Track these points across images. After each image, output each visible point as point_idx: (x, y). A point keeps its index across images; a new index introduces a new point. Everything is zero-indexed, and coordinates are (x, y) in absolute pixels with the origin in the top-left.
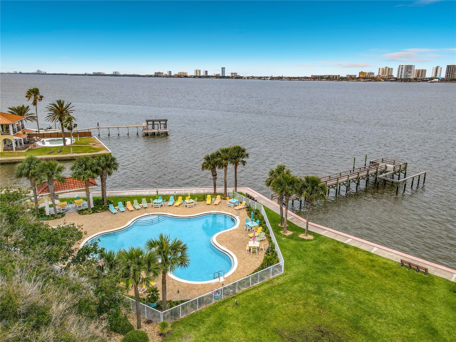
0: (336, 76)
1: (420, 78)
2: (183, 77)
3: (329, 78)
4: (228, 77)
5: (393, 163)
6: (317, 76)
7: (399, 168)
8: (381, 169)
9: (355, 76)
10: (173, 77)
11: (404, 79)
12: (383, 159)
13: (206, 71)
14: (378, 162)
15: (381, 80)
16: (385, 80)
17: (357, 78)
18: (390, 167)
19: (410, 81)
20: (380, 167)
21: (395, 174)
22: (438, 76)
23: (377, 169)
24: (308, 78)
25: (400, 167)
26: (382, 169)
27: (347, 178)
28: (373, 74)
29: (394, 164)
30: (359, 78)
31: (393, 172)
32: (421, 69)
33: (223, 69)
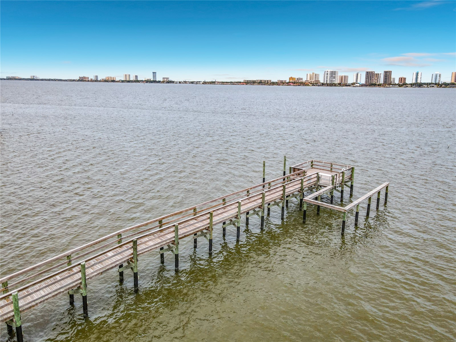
0: (268, 81)
1: (343, 83)
2: (110, 82)
3: (261, 83)
4: (159, 82)
5: (329, 169)
6: (249, 81)
7: (341, 178)
8: (309, 182)
9: (286, 81)
10: (100, 81)
11: (330, 84)
12: (312, 162)
13: (136, 76)
14: (304, 169)
15: (309, 84)
16: (313, 85)
17: (287, 83)
18: (326, 176)
19: (335, 86)
20: (307, 179)
21: (335, 189)
22: (358, 82)
23: (302, 183)
24: (240, 82)
25: (343, 176)
26: (312, 181)
27: (237, 210)
28: (301, 79)
29: (331, 171)
30: (289, 82)
31: (331, 187)
32: (344, 75)
33: (154, 73)
